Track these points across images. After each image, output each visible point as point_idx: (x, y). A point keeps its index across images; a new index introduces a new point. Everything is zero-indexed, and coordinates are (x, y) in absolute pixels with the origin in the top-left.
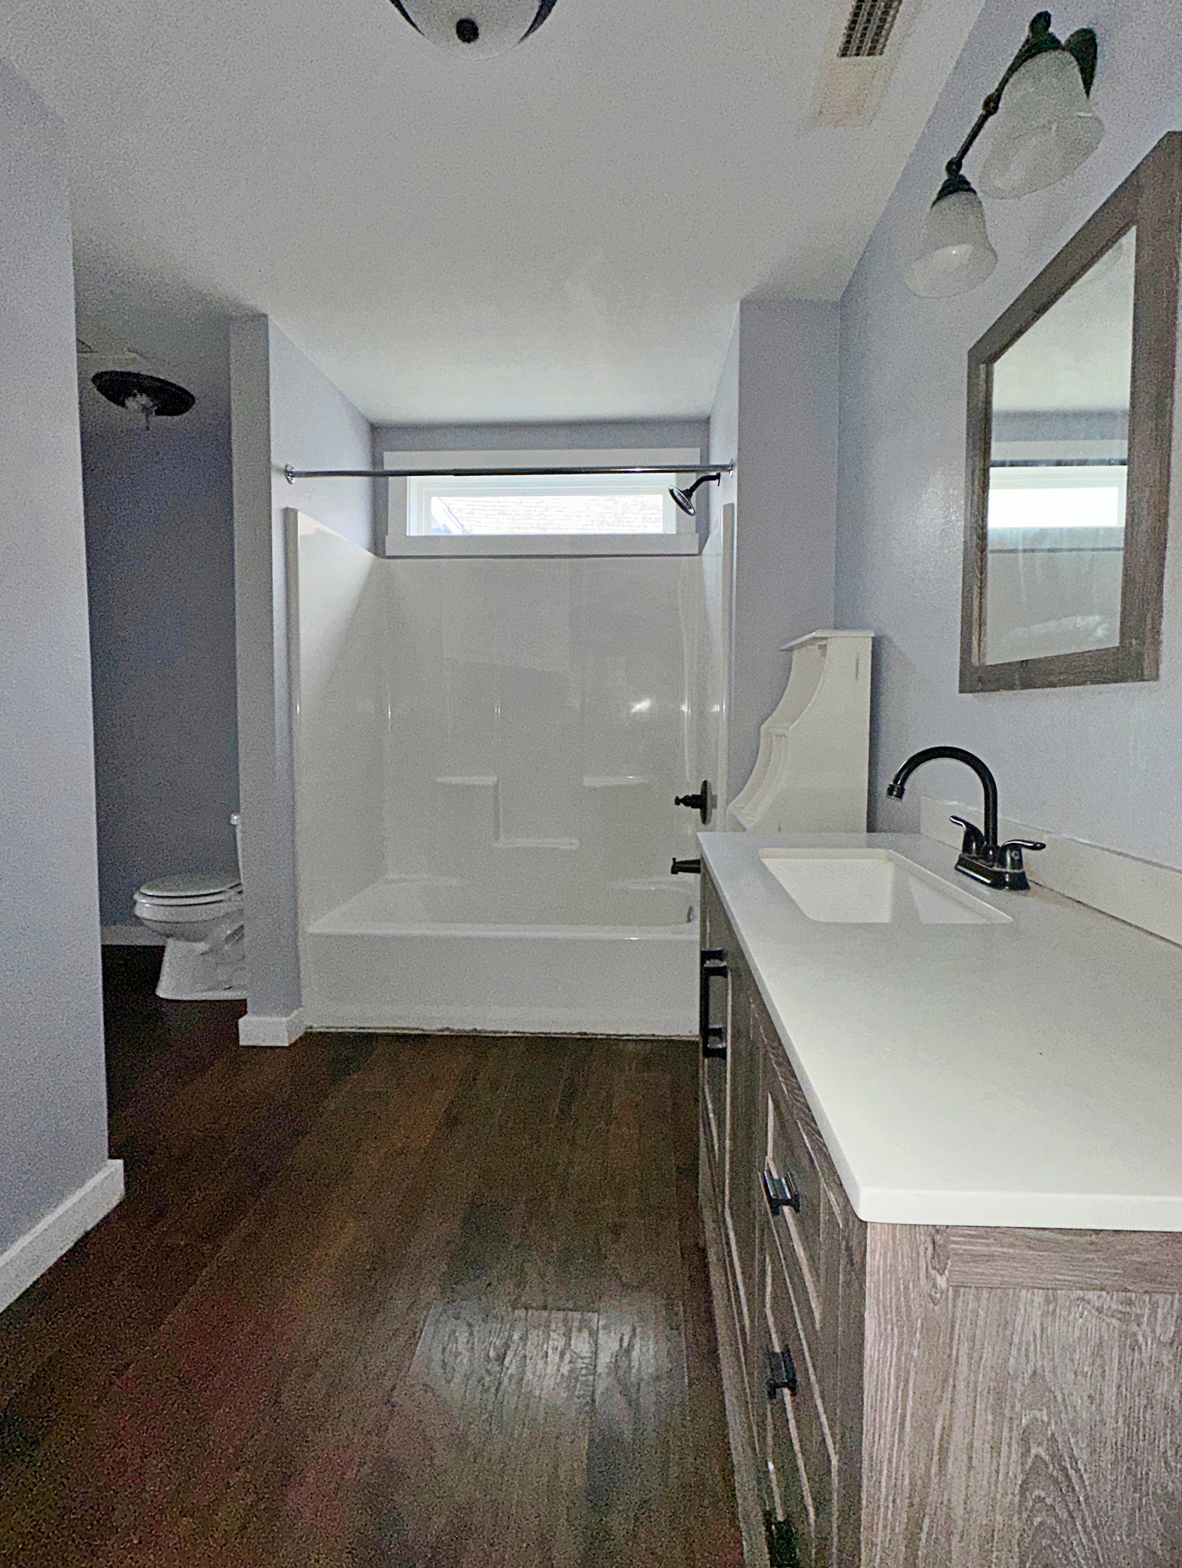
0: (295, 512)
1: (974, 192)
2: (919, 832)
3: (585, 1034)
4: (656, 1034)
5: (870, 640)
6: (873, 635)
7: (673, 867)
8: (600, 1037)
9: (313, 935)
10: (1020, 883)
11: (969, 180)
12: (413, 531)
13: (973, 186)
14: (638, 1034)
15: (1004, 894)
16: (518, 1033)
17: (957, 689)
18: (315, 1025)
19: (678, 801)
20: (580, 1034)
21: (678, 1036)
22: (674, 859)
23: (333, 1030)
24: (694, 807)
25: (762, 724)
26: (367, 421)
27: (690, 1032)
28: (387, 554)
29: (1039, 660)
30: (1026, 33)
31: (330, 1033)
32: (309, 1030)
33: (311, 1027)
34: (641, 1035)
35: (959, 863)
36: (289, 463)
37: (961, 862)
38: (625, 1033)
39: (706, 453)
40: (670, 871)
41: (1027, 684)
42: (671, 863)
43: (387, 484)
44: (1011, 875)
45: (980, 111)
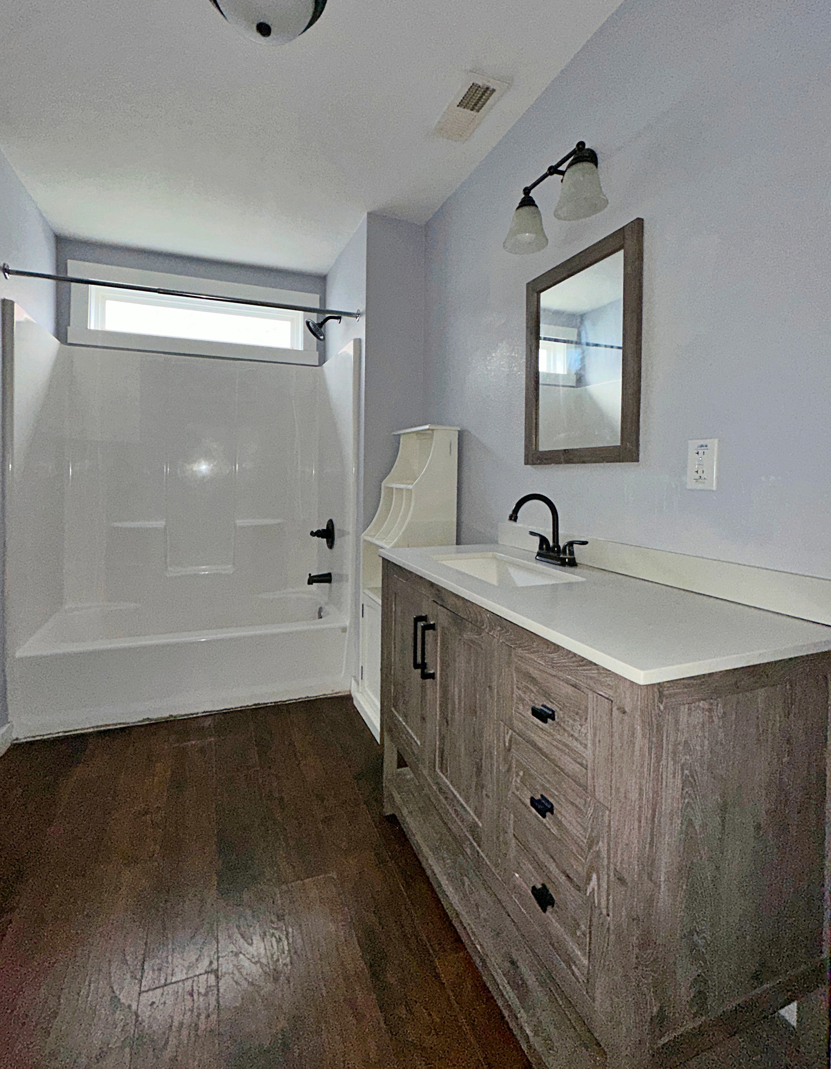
0: (12, 303)
1: (536, 206)
2: (497, 542)
3: (259, 704)
4: (309, 696)
5: (457, 433)
6: (459, 429)
7: (309, 581)
8: (270, 704)
9: (21, 659)
10: (573, 563)
11: (534, 199)
12: (92, 326)
13: (536, 203)
14: (297, 698)
15: (567, 568)
16: (207, 712)
17: (523, 462)
18: (20, 737)
19: (313, 534)
20: (255, 705)
21: (324, 695)
22: (310, 575)
23: (38, 738)
24: (323, 537)
25: (381, 482)
26: (54, 233)
27: (332, 691)
28: (68, 342)
29: (577, 450)
30: (575, 147)
31: (37, 741)
32: (15, 742)
33: (17, 739)
34: (299, 699)
35: (537, 555)
36: (7, 263)
37: (539, 554)
38: (288, 699)
39: (323, 300)
40: (307, 582)
41: (569, 461)
42: (308, 577)
43: (70, 288)
44: (569, 559)
45: (545, 171)
